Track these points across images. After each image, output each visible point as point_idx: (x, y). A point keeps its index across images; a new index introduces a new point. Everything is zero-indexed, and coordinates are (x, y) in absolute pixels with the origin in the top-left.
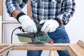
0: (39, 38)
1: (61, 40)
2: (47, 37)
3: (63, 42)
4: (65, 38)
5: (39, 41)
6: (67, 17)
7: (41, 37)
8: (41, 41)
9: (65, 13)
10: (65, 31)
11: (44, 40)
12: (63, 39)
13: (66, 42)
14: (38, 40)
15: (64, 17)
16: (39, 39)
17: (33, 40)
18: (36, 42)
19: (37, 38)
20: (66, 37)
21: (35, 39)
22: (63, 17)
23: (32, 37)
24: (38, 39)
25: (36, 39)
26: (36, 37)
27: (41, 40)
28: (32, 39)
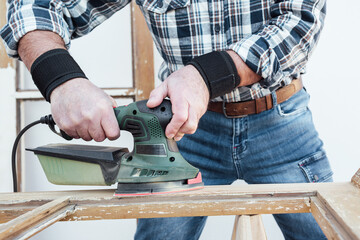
0: (137, 162)
1: (298, 171)
2: (172, 159)
3: (306, 177)
4: (313, 161)
5: (137, 175)
6: (276, 49)
7: (144, 159)
8: (146, 179)
9: (268, 31)
10: (313, 126)
11: (160, 172)
12: (305, 165)
13: (316, 177)
14: (132, 174)
15: (258, 48)
16: (135, 170)
17: (112, 174)
18: (125, 181)
19: (130, 163)
20: (317, 155)
21: (118, 171)
22: (253, 50)
23: (105, 161)
24: (131, 170)
25: (123, 170)
26: (124, 161)
27: (145, 172)
28: (103, 168)
